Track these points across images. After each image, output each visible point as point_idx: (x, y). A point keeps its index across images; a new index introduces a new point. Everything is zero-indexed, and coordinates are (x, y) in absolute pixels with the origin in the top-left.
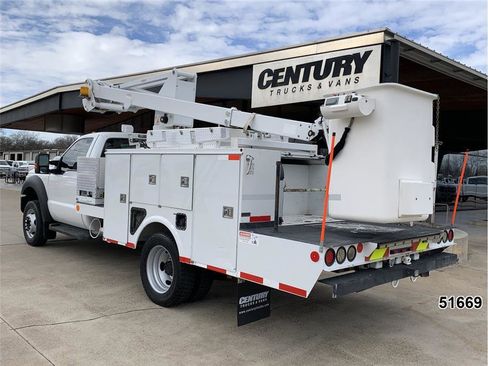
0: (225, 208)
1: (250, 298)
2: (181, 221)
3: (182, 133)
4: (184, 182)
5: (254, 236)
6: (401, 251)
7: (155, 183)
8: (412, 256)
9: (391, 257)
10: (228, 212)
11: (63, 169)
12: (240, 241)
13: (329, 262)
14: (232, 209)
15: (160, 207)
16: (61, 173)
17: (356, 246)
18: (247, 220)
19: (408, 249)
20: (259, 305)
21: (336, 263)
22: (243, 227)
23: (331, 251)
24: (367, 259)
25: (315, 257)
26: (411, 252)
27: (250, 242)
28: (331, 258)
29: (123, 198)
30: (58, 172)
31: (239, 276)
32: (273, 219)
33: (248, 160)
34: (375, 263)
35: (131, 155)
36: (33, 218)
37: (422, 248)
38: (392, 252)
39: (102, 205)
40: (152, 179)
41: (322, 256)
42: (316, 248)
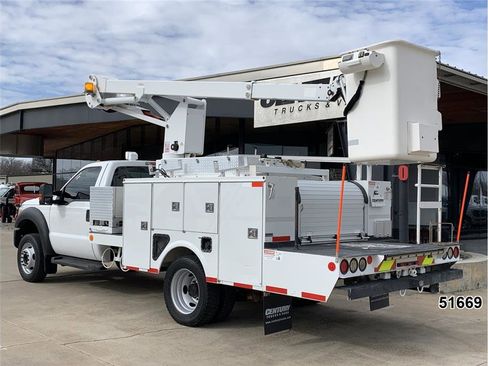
0: (249, 230)
1: (275, 310)
2: (206, 244)
3: (198, 162)
4: (209, 208)
5: (277, 253)
6: (407, 264)
7: (178, 210)
8: (418, 269)
9: (398, 269)
10: (253, 233)
11: (66, 199)
12: (265, 258)
13: (343, 271)
14: (257, 231)
15: (184, 232)
16: (66, 203)
17: (366, 258)
18: (270, 240)
19: (414, 263)
20: (282, 316)
21: (349, 272)
22: (268, 246)
23: (345, 261)
24: (376, 270)
25: (332, 267)
26: (416, 266)
27: (274, 259)
28: (345, 267)
29: (144, 226)
30: (61, 202)
31: (264, 290)
32: (293, 239)
33: (270, 186)
34: (384, 273)
35: (152, 184)
36: (31, 252)
37: (427, 262)
38: (399, 265)
39: (120, 234)
40: (176, 207)
41: (338, 266)
42: (333, 259)
